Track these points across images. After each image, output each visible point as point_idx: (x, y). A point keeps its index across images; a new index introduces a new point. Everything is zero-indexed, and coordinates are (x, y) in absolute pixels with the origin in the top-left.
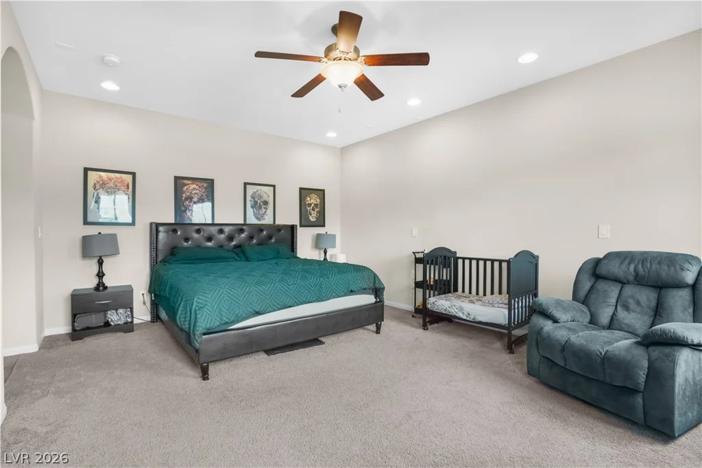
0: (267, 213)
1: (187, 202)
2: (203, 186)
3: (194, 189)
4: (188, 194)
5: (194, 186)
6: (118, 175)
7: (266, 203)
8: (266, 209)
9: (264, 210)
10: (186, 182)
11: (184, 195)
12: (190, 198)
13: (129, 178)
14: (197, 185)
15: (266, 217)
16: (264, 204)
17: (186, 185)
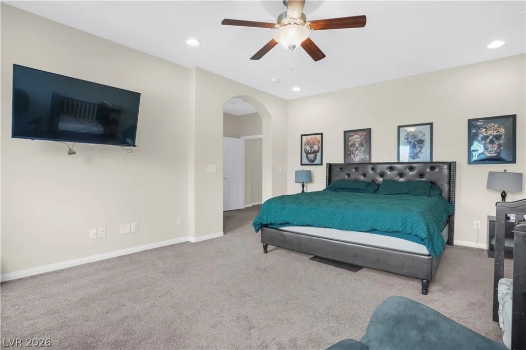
0: (422, 151)
1: (352, 148)
2: (362, 135)
3: (356, 138)
4: (352, 142)
5: (357, 136)
6: (314, 136)
7: (421, 142)
8: (421, 147)
9: (418, 149)
10: (351, 134)
11: (350, 143)
12: (353, 145)
13: (319, 137)
14: (359, 135)
15: (420, 155)
16: (418, 144)
17: (351, 136)
